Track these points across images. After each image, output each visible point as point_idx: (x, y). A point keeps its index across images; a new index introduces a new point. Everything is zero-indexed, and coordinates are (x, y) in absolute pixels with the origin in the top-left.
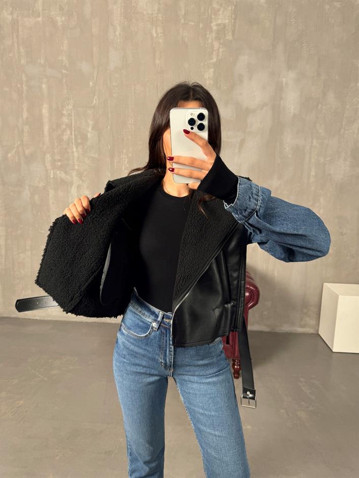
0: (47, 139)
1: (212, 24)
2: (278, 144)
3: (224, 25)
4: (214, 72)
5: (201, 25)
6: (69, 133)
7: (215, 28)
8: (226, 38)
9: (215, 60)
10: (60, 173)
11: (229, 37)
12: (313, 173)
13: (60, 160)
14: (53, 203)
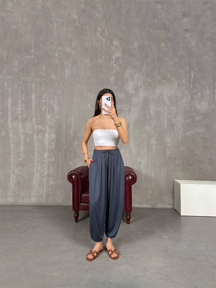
0: (34, 110)
1: (113, 57)
2: (147, 110)
3: (118, 57)
4: (115, 78)
5: (108, 57)
6: (45, 107)
7: (114, 58)
8: (120, 62)
9: (115, 72)
10: (40, 127)
11: (121, 62)
12: (166, 123)
13: (40, 120)
14: (36, 142)
